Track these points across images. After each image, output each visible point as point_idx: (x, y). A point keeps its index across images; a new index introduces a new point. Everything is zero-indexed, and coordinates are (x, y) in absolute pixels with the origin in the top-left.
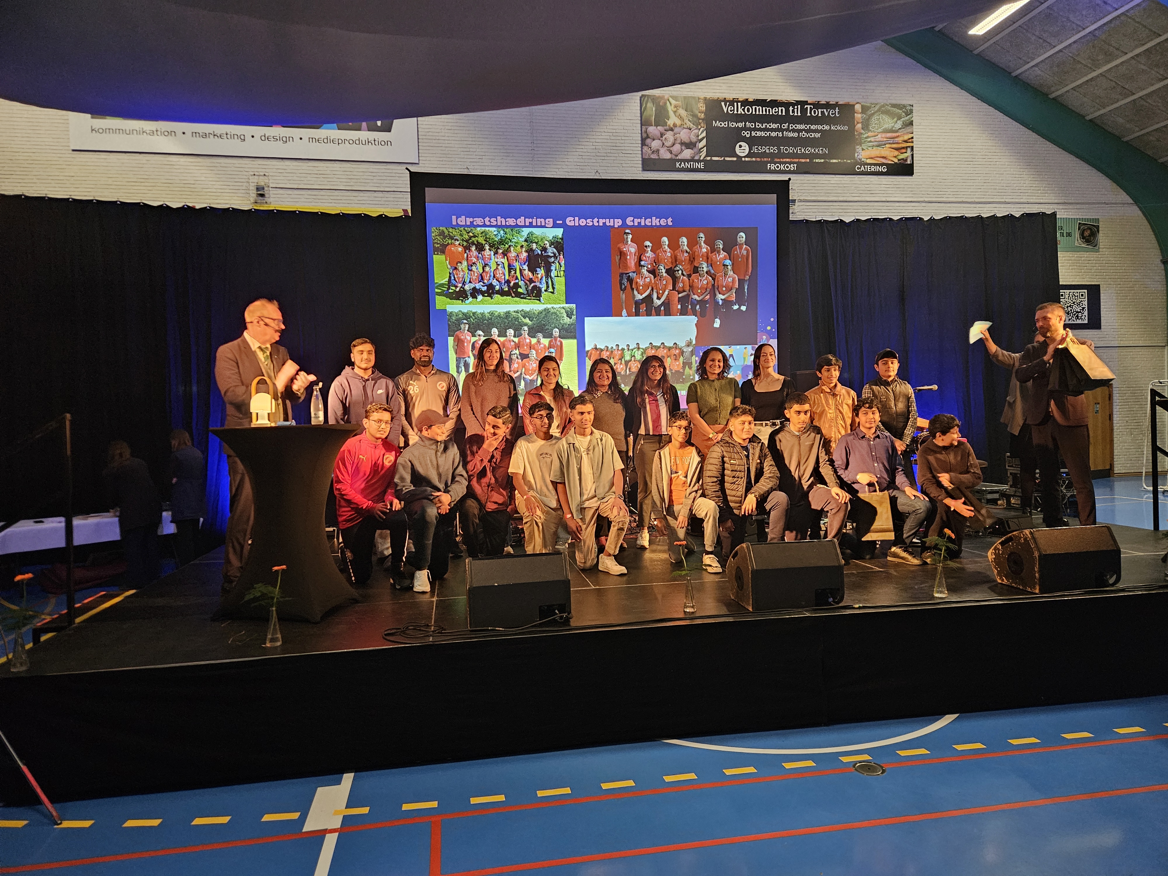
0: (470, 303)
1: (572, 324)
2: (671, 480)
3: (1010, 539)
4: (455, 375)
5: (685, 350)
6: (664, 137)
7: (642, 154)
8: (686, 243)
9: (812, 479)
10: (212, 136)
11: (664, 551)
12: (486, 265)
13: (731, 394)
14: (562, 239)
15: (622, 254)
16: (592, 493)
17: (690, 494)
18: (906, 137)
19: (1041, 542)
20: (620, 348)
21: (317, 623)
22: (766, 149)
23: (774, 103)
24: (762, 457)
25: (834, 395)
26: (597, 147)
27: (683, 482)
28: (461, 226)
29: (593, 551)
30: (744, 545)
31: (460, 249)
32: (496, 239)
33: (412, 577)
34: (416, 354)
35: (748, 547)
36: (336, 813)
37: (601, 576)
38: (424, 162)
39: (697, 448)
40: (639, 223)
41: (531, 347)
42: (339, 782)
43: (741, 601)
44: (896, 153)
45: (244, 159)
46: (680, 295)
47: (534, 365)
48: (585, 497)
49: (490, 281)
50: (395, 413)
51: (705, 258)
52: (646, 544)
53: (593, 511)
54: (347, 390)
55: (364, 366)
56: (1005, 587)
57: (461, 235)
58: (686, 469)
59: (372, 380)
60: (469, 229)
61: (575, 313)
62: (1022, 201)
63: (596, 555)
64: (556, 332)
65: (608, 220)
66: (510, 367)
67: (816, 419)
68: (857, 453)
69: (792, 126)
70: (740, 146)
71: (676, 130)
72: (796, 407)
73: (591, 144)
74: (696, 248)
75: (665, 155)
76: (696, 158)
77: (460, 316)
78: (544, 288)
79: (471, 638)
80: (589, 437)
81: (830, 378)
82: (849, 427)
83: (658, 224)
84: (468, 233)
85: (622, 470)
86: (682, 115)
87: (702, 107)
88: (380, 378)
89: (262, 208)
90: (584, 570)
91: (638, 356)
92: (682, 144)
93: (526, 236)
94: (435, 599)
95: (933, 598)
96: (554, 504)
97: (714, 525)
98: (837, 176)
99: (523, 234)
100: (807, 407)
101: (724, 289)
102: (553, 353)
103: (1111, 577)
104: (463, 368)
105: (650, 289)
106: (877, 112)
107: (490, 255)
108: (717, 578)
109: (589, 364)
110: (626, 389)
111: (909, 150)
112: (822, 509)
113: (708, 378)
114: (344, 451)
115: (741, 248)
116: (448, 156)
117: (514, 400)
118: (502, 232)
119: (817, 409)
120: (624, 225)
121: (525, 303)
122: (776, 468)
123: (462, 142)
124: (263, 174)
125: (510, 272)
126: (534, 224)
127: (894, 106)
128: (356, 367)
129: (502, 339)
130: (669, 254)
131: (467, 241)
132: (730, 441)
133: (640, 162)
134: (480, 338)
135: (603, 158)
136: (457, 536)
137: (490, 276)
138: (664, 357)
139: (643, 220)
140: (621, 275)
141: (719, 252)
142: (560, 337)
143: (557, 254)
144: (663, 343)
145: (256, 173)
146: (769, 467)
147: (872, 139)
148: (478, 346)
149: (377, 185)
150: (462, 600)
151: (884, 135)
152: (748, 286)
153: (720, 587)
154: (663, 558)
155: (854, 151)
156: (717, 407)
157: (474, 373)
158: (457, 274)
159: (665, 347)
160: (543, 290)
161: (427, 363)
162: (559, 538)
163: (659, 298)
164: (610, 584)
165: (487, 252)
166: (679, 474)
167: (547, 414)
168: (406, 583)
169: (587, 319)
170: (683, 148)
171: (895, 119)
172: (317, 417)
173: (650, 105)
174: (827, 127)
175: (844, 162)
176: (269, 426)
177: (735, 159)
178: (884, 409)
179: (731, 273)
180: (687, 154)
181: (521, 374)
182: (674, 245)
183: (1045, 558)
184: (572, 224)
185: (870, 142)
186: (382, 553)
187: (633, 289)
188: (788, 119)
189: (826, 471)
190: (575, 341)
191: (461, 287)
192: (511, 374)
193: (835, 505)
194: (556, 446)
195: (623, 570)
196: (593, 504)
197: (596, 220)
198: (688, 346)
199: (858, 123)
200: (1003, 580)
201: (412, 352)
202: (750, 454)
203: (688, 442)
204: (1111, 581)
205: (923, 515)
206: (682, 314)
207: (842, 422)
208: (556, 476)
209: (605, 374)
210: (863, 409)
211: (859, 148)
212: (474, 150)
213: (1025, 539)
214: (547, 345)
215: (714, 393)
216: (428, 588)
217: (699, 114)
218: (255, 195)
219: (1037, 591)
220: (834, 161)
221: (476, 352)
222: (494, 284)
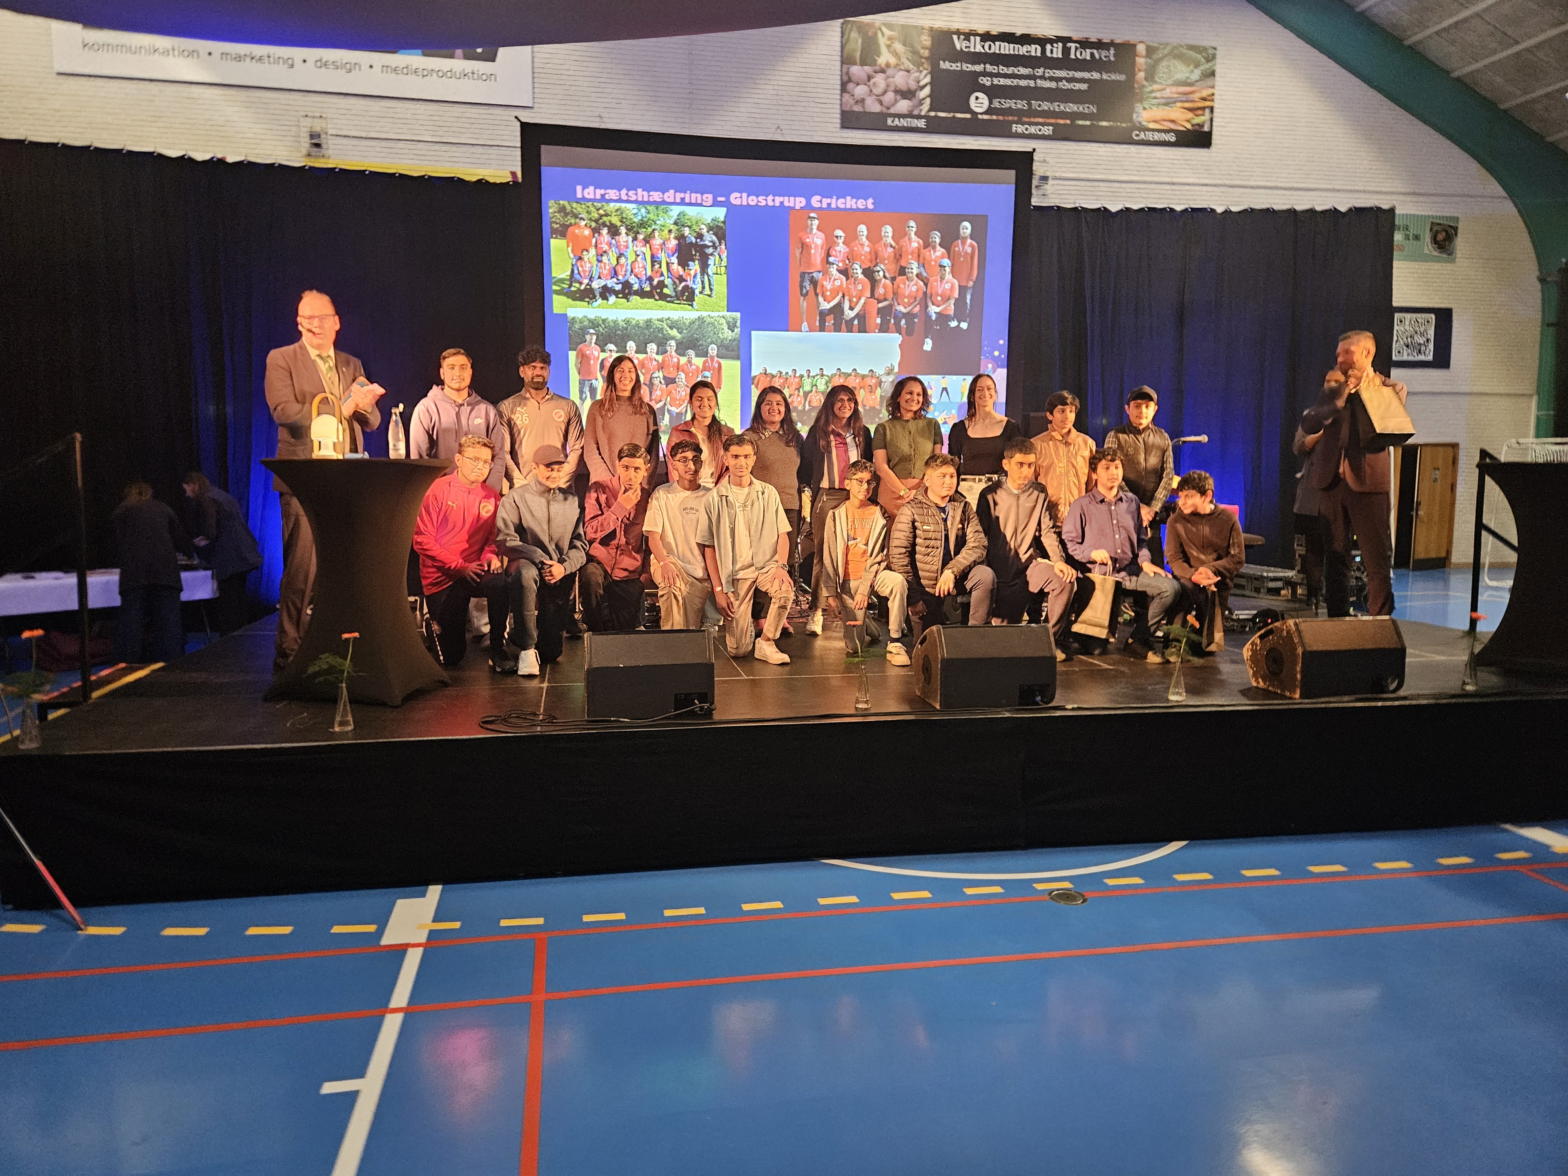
0: (599, 306)
1: (734, 340)
2: (847, 548)
3: (1271, 632)
4: (578, 402)
5: (883, 380)
6: (873, 81)
7: (841, 105)
8: (890, 234)
9: (1031, 550)
10: (248, 60)
11: (840, 639)
12: (621, 255)
13: (929, 439)
14: (724, 222)
15: (804, 247)
16: (748, 560)
17: (871, 566)
18: (1205, 93)
19: (1308, 637)
20: (797, 375)
21: (397, 707)
22: (1009, 104)
23: (1026, 39)
24: (965, 519)
25: (1067, 444)
26: (780, 93)
27: (862, 551)
28: (589, 200)
29: (749, 634)
30: (934, 628)
31: (587, 232)
32: (636, 220)
33: (516, 658)
34: (527, 373)
35: (939, 631)
36: (421, 927)
37: (757, 665)
38: (540, 106)
39: (882, 507)
40: (829, 205)
41: (678, 368)
42: (423, 895)
43: (927, 697)
44: (1190, 115)
45: (293, 93)
46: (881, 305)
47: (683, 394)
48: (738, 566)
49: (626, 278)
50: (497, 449)
51: (916, 255)
52: (818, 629)
53: (749, 583)
54: (435, 417)
55: (456, 386)
56: (1260, 691)
57: (588, 213)
58: (867, 534)
59: (468, 405)
60: (599, 205)
61: (738, 324)
62: (1356, 188)
63: (753, 640)
64: (713, 350)
65: (786, 198)
66: (651, 395)
67: (1042, 475)
68: (1093, 521)
69: (1049, 73)
70: (977, 98)
71: (890, 72)
72: (1019, 457)
73: (771, 87)
74: (904, 242)
75: (873, 107)
76: (916, 112)
77: (586, 323)
78: (698, 288)
79: (588, 729)
80: (746, 490)
81: (1064, 421)
82: (1084, 487)
83: (854, 207)
84: (598, 210)
85: (789, 534)
86: (898, 51)
87: (926, 40)
88: (478, 403)
89: (317, 165)
90: (736, 658)
91: (822, 387)
92: (897, 91)
93: (675, 217)
94: (545, 685)
95: (1168, 701)
96: (700, 573)
97: (901, 605)
98: (1107, 145)
99: (671, 213)
100: (1031, 458)
101: (939, 298)
102: (708, 376)
103: (1392, 682)
104: (588, 394)
105: (840, 295)
106: (1166, 55)
107: (627, 242)
108: (902, 672)
109: (755, 394)
110: (804, 430)
111: (1207, 111)
112: (1042, 590)
113: (902, 416)
114: (429, 496)
115: (964, 244)
116: (574, 98)
117: (655, 437)
118: (643, 210)
119: (1043, 461)
120: (809, 207)
121: (672, 309)
122: (982, 535)
123: (593, 79)
124: (318, 115)
125: (653, 266)
126: (687, 200)
127: (1191, 48)
128: (446, 386)
129: (641, 356)
130: (867, 249)
131: (596, 221)
132: (924, 501)
133: (839, 116)
134: (611, 353)
135: (787, 108)
136: (576, 612)
137: (626, 271)
138: (855, 388)
139: (834, 200)
140: (803, 275)
141: (934, 248)
142: (718, 356)
143: (717, 244)
144: (855, 370)
145: (310, 114)
146: (975, 535)
147: (1158, 94)
148: (608, 365)
149: (476, 136)
150: (579, 688)
151: (1174, 89)
152: (972, 296)
153: (907, 682)
154: (838, 647)
155: (1132, 110)
156: (910, 455)
157: (602, 400)
158: (582, 266)
159: (857, 375)
160: (697, 292)
161: (540, 386)
162: (707, 618)
163: (851, 308)
164: (769, 674)
165: (624, 237)
166: (858, 541)
167: (694, 457)
168: (509, 665)
169: (754, 333)
170: (898, 97)
171: (1191, 67)
172: (396, 449)
173: (854, 35)
174: (1096, 75)
175: (1117, 127)
176: (335, 458)
177: (968, 116)
178: (1129, 463)
179: (948, 276)
180: (903, 106)
181: (665, 404)
182: (875, 237)
183: (1311, 657)
184: (737, 202)
185: (1155, 98)
186: (478, 629)
187: (817, 295)
188: (1044, 61)
189: (1049, 541)
190: (737, 364)
191: (588, 284)
192: (652, 404)
193: (1057, 586)
194: (704, 499)
195: (786, 658)
196: (749, 574)
197: (770, 198)
198: (889, 374)
199: (1140, 70)
200: (1258, 683)
201: (521, 369)
202: (949, 518)
203: (873, 500)
204: (1393, 687)
205: (1169, 600)
206: (882, 330)
207: (1074, 479)
208: (703, 537)
209: (776, 407)
210: (1104, 462)
211: (1139, 107)
212: (610, 91)
213: (1288, 632)
214: (701, 367)
215: (907, 437)
216: (536, 671)
217: (922, 51)
218: (307, 145)
219: (1297, 696)
220: (1104, 124)
221: (605, 373)
222: (632, 281)
